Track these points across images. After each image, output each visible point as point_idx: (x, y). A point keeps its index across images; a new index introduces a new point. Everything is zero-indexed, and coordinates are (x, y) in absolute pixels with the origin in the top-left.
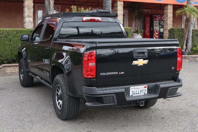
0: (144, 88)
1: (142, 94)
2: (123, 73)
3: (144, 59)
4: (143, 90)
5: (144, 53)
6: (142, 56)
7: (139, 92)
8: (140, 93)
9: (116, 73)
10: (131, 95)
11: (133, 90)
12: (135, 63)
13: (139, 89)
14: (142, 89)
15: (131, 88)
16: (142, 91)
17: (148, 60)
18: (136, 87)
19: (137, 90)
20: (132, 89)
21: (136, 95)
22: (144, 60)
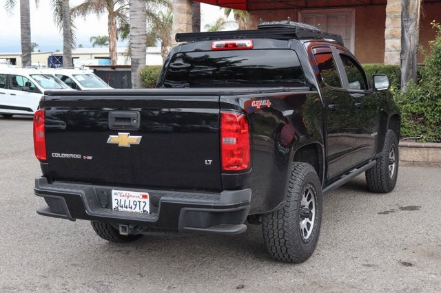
0: (141, 197)
1: (137, 210)
2: (90, 158)
3: (132, 133)
4: (140, 202)
5: (128, 119)
6: (125, 126)
7: (132, 204)
8: (133, 207)
9: (78, 156)
10: (114, 207)
11: (118, 197)
12: (113, 139)
13: (130, 198)
14: (137, 200)
15: (114, 192)
16: (138, 203)
17: (141, 137)
18: (124, 192)
19: (126, 198)
20: (116, 194)
21: (124, 209)
22: (131, 135)
